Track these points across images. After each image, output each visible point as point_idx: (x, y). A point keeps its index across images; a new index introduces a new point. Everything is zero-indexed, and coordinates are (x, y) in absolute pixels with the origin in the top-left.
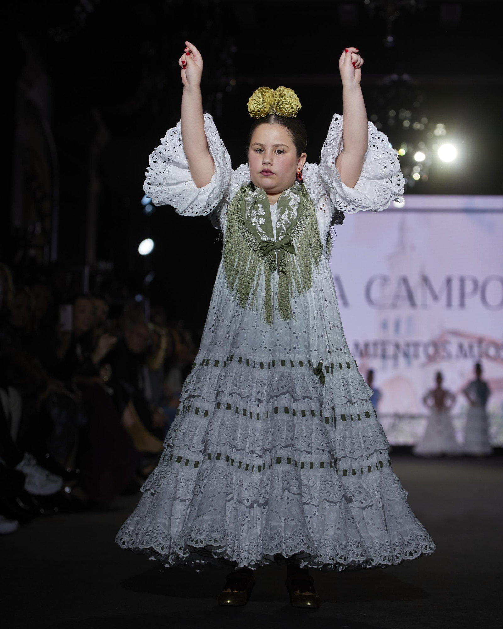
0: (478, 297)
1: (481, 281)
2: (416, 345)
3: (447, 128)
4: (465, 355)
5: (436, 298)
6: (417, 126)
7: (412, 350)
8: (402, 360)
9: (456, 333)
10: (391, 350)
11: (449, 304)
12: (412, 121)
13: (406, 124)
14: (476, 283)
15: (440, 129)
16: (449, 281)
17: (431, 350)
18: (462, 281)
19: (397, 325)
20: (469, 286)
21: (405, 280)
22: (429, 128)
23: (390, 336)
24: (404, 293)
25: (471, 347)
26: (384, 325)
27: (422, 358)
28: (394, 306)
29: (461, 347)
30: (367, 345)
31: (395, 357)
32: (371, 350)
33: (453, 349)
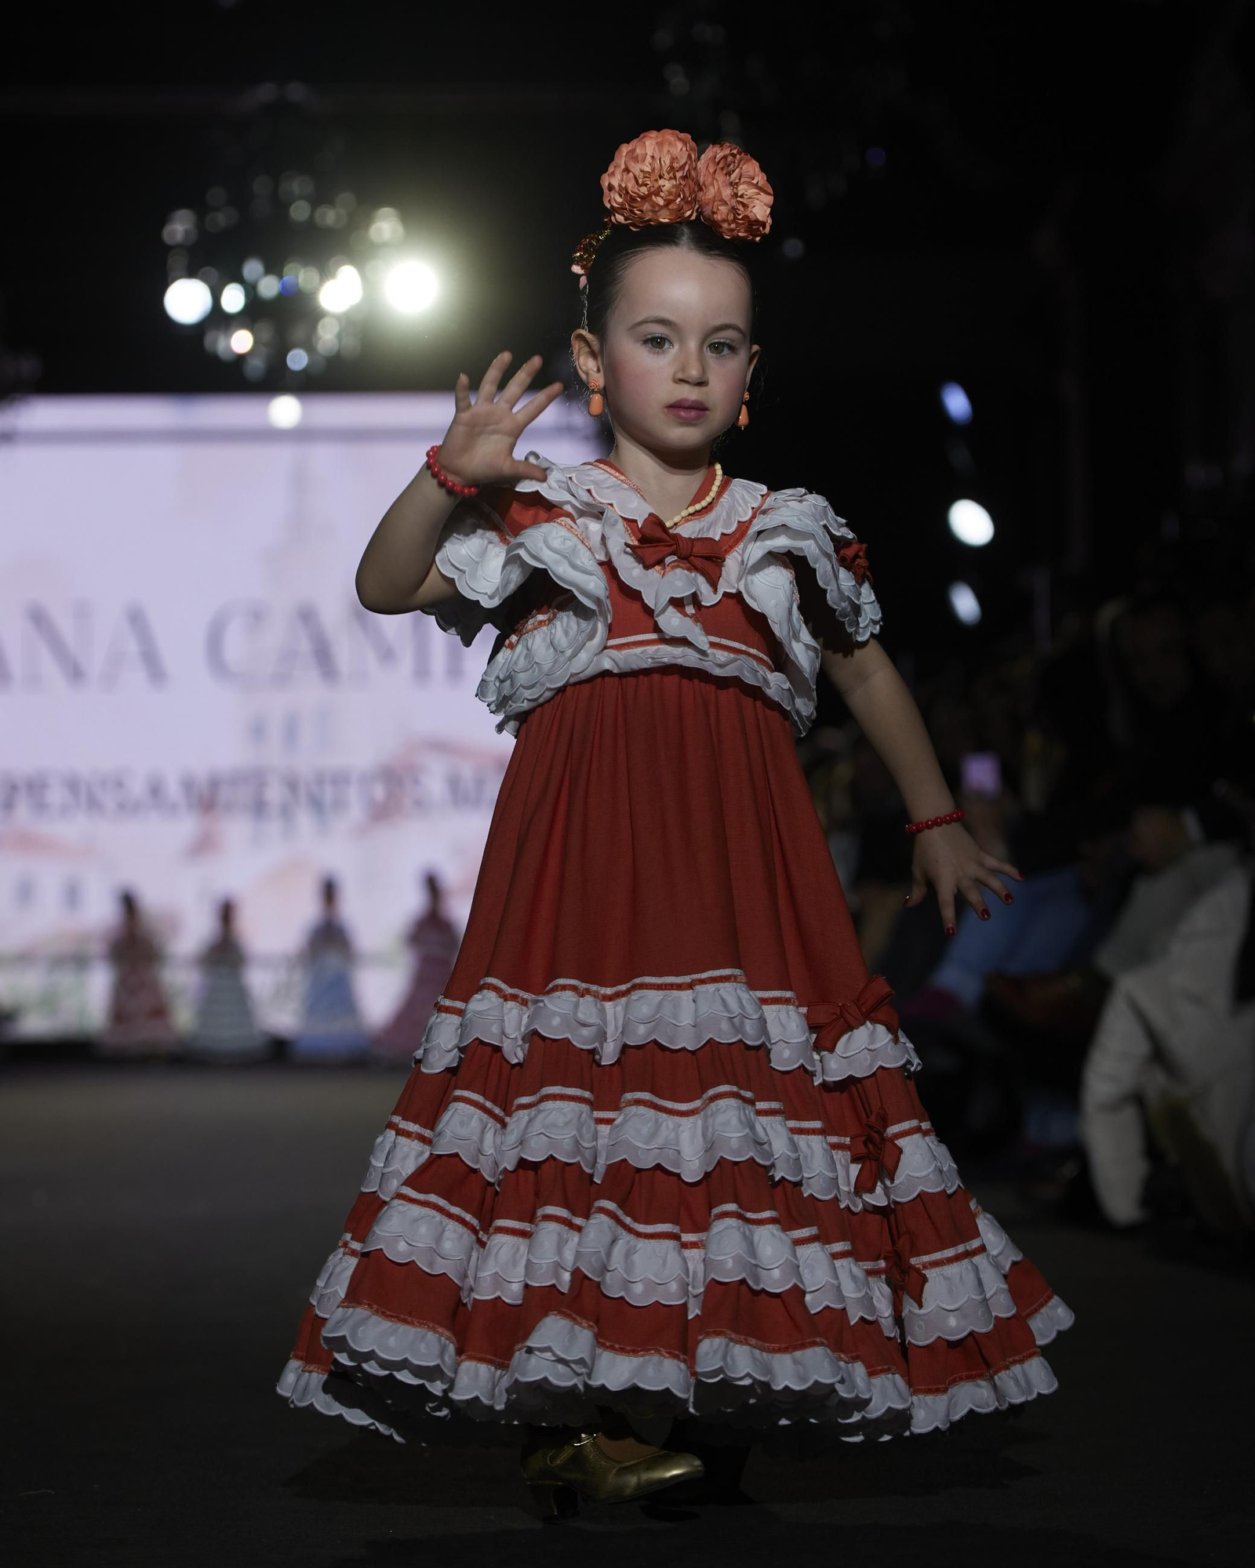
2: (340, 779)
3: (405, 218)
4: (465, 801)
5: (387, 655)
6: (330, 216)
7: (328, 794)
8: (305, 820)
9: (441, 747)
10: (275, 793)
11: (422, 672)
12: (318, 200)
13: (299, 211)
15: (386, 225)
17: (379, 792)
19: (291, 731)
21: (307, 616)
22: (359, 220)
23: (275, 756)
24: (305, 646)
26: (257, 731)
27: (356, 811)
28: (282, 679)
29: (455, 781)
30: (215, 784)
31: (286, 812)
32: (224, 795)
33: (434, 784)
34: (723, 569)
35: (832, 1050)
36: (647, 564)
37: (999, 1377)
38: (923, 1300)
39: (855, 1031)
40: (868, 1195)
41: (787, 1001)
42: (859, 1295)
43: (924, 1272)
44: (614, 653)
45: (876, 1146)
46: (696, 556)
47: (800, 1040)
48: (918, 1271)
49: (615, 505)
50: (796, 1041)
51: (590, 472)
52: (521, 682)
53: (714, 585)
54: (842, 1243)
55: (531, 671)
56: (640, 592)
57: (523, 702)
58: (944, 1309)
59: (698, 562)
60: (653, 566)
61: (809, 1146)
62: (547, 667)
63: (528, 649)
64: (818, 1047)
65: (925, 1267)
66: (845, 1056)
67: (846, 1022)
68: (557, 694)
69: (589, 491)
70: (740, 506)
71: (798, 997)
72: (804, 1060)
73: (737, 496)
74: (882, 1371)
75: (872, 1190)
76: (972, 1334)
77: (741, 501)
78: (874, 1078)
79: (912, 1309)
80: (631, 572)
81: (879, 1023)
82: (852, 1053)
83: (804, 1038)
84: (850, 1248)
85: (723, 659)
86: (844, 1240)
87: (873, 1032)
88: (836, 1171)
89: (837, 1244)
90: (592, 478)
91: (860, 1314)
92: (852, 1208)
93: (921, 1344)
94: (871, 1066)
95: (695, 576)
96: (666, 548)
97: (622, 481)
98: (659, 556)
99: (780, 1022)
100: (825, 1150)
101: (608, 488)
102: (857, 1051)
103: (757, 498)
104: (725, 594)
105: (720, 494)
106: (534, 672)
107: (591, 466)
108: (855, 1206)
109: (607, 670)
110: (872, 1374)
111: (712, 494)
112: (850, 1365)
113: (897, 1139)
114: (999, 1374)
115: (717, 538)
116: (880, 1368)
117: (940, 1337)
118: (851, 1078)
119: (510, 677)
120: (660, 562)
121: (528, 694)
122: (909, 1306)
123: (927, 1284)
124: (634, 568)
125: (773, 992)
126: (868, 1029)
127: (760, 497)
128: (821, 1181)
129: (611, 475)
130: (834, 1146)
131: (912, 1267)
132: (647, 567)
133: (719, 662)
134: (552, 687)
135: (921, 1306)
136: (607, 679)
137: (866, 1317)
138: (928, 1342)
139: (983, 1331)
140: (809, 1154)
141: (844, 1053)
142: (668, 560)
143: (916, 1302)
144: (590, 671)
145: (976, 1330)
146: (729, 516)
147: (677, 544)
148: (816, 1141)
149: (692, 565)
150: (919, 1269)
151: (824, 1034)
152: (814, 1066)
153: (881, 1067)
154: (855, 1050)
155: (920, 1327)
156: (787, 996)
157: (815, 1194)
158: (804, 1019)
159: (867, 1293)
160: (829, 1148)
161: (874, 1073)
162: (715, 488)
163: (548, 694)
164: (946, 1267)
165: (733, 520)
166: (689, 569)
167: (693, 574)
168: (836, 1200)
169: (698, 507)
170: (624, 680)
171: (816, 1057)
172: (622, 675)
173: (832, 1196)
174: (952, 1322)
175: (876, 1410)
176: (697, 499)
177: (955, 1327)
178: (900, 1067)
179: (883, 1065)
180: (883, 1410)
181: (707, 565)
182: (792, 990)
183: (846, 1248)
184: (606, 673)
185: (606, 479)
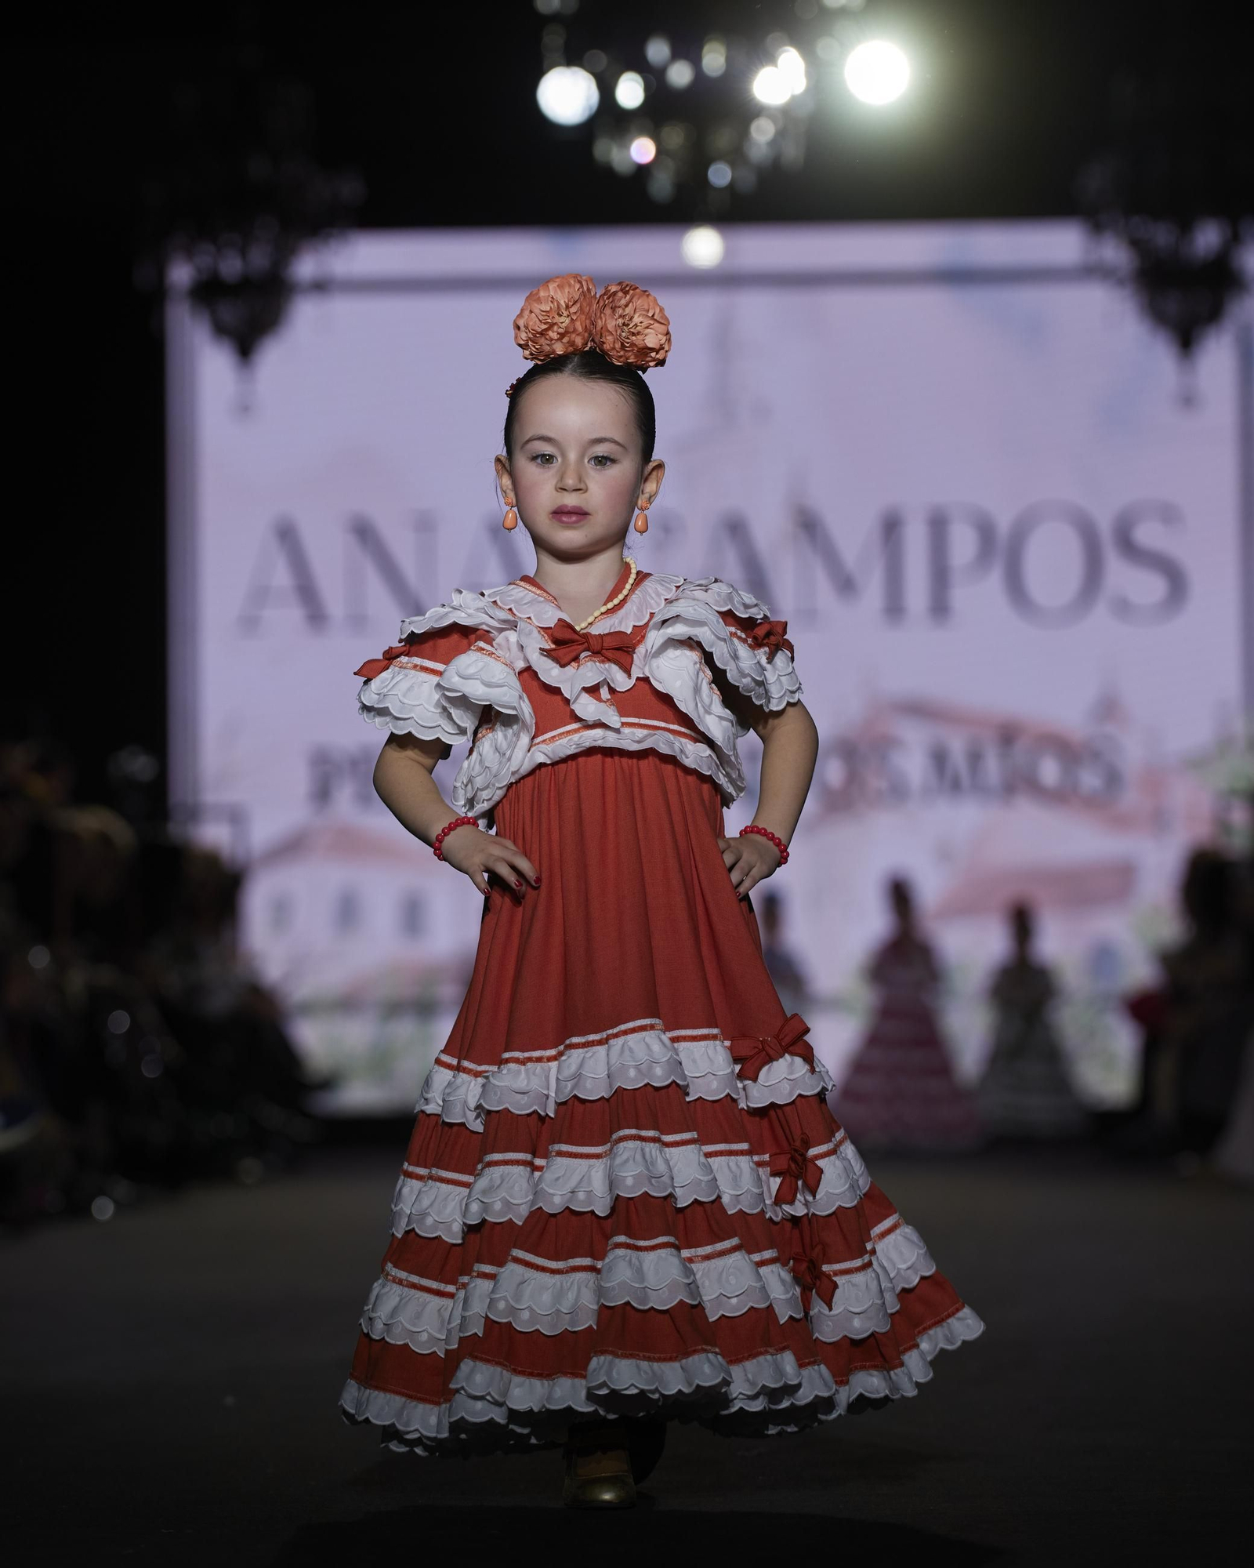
0: (994, 582)
1: (1004, 523)
4: (956, 786)
5: (846, 585)
9: (918, 710)
11: (894, 608)
14: (986, 532)
16: (891, 527)
17: (834, 772)
18: (938, 525)
20: (963, 544)
21: (736, 529)
25: (975, 758)
29: (939, 758)
33: (913, 764)
34: (635, 655)
35: (755, 1079)
36: (563, 662)
37: (895, 1373)
38: (833, 1304)
39: (775, 1063)
40: (788, 1206)
41: (714, 1037)
42: (789, 1296)
43: (835, 1279)
44: (543, 747)
45: (798, 1165)
46: (607, 649)
47: (726, 1072)
48: (829, 1277)
49: (532, 618)
50: (721, 1073)
51: (512, 593)
52: (478, 786)
53: (628, 672)
54: (770, 1251)
55: (484, 774)
56: (560, 688)
57: (483, 802)
58: (851, 1312)
59: (609, 654)
60: (569, 663)
61: (738, 1166)
62: (494, 770)
63: (481, 755)
64: (741, 1076)
65: (836, 1273)
66: (766, 1085)
67: (768, 1054)
68: (508, 790)
69: (510, 610)
70: (653, 599)
71: (722, 1033)
72: (730, 1090)
73: (650, 590)
74: (809, 1364)
75: (792, 1202)
76: (873, 1335)
77: (653, 595)
78: (793, 1106)
79: (822, 1310)
80: (551, 673)
81: (797, 1056)
82: (774, 1082)
83: (729, 1070)
84: (777, 1254)
85: (640, 736)
86: (772, 1248)
87: (792, 1063)
88: (762, 1187)
89: (766, 1252)
90: (513, 598)
91: (790, 1313)
92: (774, 1218)
93: (828, 1341)
94: (791, 1093)
95: (609, 666)
96: (579, 647)
97: (538, 595)
98: (574, 654)
99: (709, 1057)
100: (751, 1169)
101: (525, 604)
102: (777, 1081)
103: (671, 590)
104: (638, 679)
105: (632, 591)
106: (487, 774)
107: (514, 586)
108: (777, 1217)
109: (541, 763)
110: (801, 1365)
111: (625, 592)
112: (779, 1356)
113: (817, 1160)
114: (896, 1371)
115: (629, 632)
116: (807, 1361)
117: (846, 1336)
118: (773, 1105)
119: (470, 781)
120: (576, 659)
121: (485, 795)
122: (818, 1307)
123: (837, 1290)
124: (552, 668)
125: (701, 1030)
126: (786, 1060)
127: (674, 588)
128: (749, 1197)
129: (530, 591)
130: (759, 1164)
131: (824, 1273)
132: (563, 666)
133: (637, 739)
134: (501, 786)
135: (831, 1309)
136: (543, 769)
137: (794, 1315)
138: (835, 1340)
139: (883, 1331)
140: (738, 1174)
141: (767, 1082)
142: (583, 655)
143: (826, 1304)
144: (527, 767)
145: (877, 1330)
146: (640, 610)
147: (587, 641)
148: (745, 1162)
149: (606, 658)
150: (830, 1275)
151: (748, 1064)
152: (739, 1095)
153: (800, 1095)
154: (775, 1080)
155: (828, 1326)
156: (714, 1033)
157: (744, 1209)
158: (729, 1052)
159: (793, 1294)
160: (755, 1166)
161: (794, 1101)
162: (628, 586)
163: (499, 794)
164: (854, 1276)
165: (644, 612)
166: (602, 662)
167: (607, 665)
168: (763, 1212)
169: (610, 605)
170: (556, 767)
171: (740, 1085)
172: (554, 764)
173: (759, 1210)
174: (857, 1323)
175: (804, 1397)
176: (610, 599)
177: (860, 1328)
178: (815, 1095)
179: (802, 1093)
180: (812, 1398)
181: (618, 654)
182: (717, 1027)
183: (774, 1255)
184: (541, 765)
185: (525, 596)
